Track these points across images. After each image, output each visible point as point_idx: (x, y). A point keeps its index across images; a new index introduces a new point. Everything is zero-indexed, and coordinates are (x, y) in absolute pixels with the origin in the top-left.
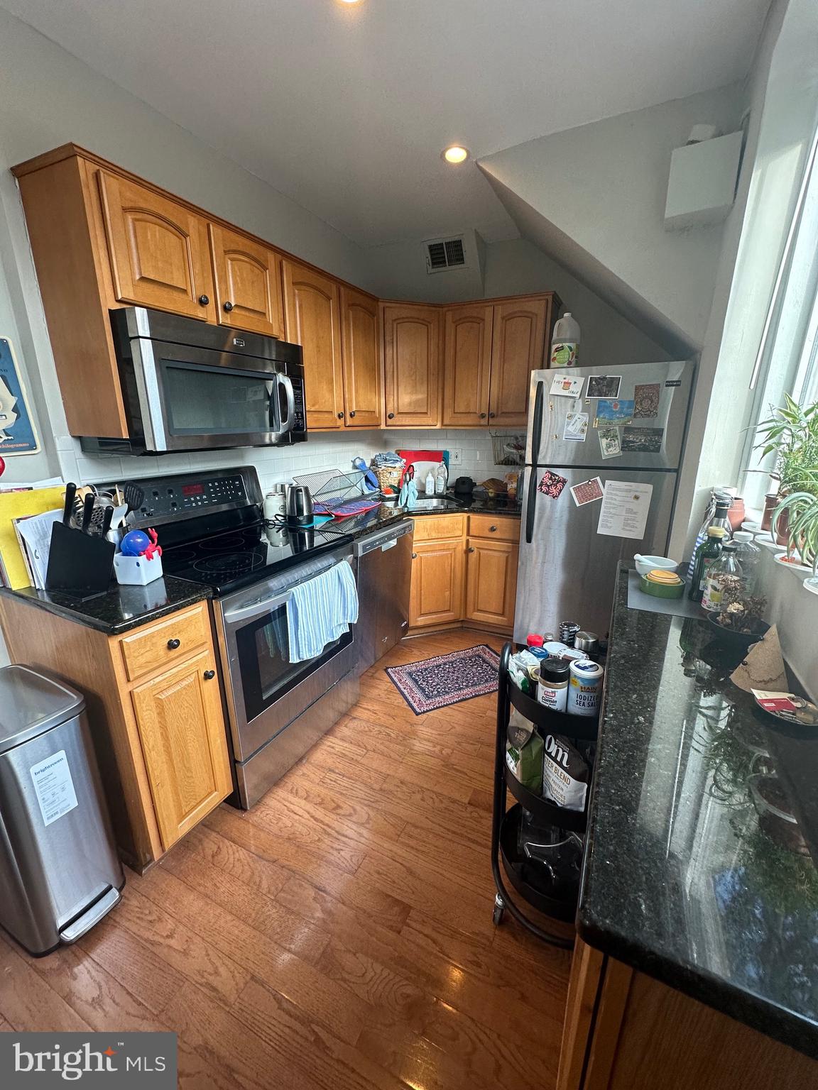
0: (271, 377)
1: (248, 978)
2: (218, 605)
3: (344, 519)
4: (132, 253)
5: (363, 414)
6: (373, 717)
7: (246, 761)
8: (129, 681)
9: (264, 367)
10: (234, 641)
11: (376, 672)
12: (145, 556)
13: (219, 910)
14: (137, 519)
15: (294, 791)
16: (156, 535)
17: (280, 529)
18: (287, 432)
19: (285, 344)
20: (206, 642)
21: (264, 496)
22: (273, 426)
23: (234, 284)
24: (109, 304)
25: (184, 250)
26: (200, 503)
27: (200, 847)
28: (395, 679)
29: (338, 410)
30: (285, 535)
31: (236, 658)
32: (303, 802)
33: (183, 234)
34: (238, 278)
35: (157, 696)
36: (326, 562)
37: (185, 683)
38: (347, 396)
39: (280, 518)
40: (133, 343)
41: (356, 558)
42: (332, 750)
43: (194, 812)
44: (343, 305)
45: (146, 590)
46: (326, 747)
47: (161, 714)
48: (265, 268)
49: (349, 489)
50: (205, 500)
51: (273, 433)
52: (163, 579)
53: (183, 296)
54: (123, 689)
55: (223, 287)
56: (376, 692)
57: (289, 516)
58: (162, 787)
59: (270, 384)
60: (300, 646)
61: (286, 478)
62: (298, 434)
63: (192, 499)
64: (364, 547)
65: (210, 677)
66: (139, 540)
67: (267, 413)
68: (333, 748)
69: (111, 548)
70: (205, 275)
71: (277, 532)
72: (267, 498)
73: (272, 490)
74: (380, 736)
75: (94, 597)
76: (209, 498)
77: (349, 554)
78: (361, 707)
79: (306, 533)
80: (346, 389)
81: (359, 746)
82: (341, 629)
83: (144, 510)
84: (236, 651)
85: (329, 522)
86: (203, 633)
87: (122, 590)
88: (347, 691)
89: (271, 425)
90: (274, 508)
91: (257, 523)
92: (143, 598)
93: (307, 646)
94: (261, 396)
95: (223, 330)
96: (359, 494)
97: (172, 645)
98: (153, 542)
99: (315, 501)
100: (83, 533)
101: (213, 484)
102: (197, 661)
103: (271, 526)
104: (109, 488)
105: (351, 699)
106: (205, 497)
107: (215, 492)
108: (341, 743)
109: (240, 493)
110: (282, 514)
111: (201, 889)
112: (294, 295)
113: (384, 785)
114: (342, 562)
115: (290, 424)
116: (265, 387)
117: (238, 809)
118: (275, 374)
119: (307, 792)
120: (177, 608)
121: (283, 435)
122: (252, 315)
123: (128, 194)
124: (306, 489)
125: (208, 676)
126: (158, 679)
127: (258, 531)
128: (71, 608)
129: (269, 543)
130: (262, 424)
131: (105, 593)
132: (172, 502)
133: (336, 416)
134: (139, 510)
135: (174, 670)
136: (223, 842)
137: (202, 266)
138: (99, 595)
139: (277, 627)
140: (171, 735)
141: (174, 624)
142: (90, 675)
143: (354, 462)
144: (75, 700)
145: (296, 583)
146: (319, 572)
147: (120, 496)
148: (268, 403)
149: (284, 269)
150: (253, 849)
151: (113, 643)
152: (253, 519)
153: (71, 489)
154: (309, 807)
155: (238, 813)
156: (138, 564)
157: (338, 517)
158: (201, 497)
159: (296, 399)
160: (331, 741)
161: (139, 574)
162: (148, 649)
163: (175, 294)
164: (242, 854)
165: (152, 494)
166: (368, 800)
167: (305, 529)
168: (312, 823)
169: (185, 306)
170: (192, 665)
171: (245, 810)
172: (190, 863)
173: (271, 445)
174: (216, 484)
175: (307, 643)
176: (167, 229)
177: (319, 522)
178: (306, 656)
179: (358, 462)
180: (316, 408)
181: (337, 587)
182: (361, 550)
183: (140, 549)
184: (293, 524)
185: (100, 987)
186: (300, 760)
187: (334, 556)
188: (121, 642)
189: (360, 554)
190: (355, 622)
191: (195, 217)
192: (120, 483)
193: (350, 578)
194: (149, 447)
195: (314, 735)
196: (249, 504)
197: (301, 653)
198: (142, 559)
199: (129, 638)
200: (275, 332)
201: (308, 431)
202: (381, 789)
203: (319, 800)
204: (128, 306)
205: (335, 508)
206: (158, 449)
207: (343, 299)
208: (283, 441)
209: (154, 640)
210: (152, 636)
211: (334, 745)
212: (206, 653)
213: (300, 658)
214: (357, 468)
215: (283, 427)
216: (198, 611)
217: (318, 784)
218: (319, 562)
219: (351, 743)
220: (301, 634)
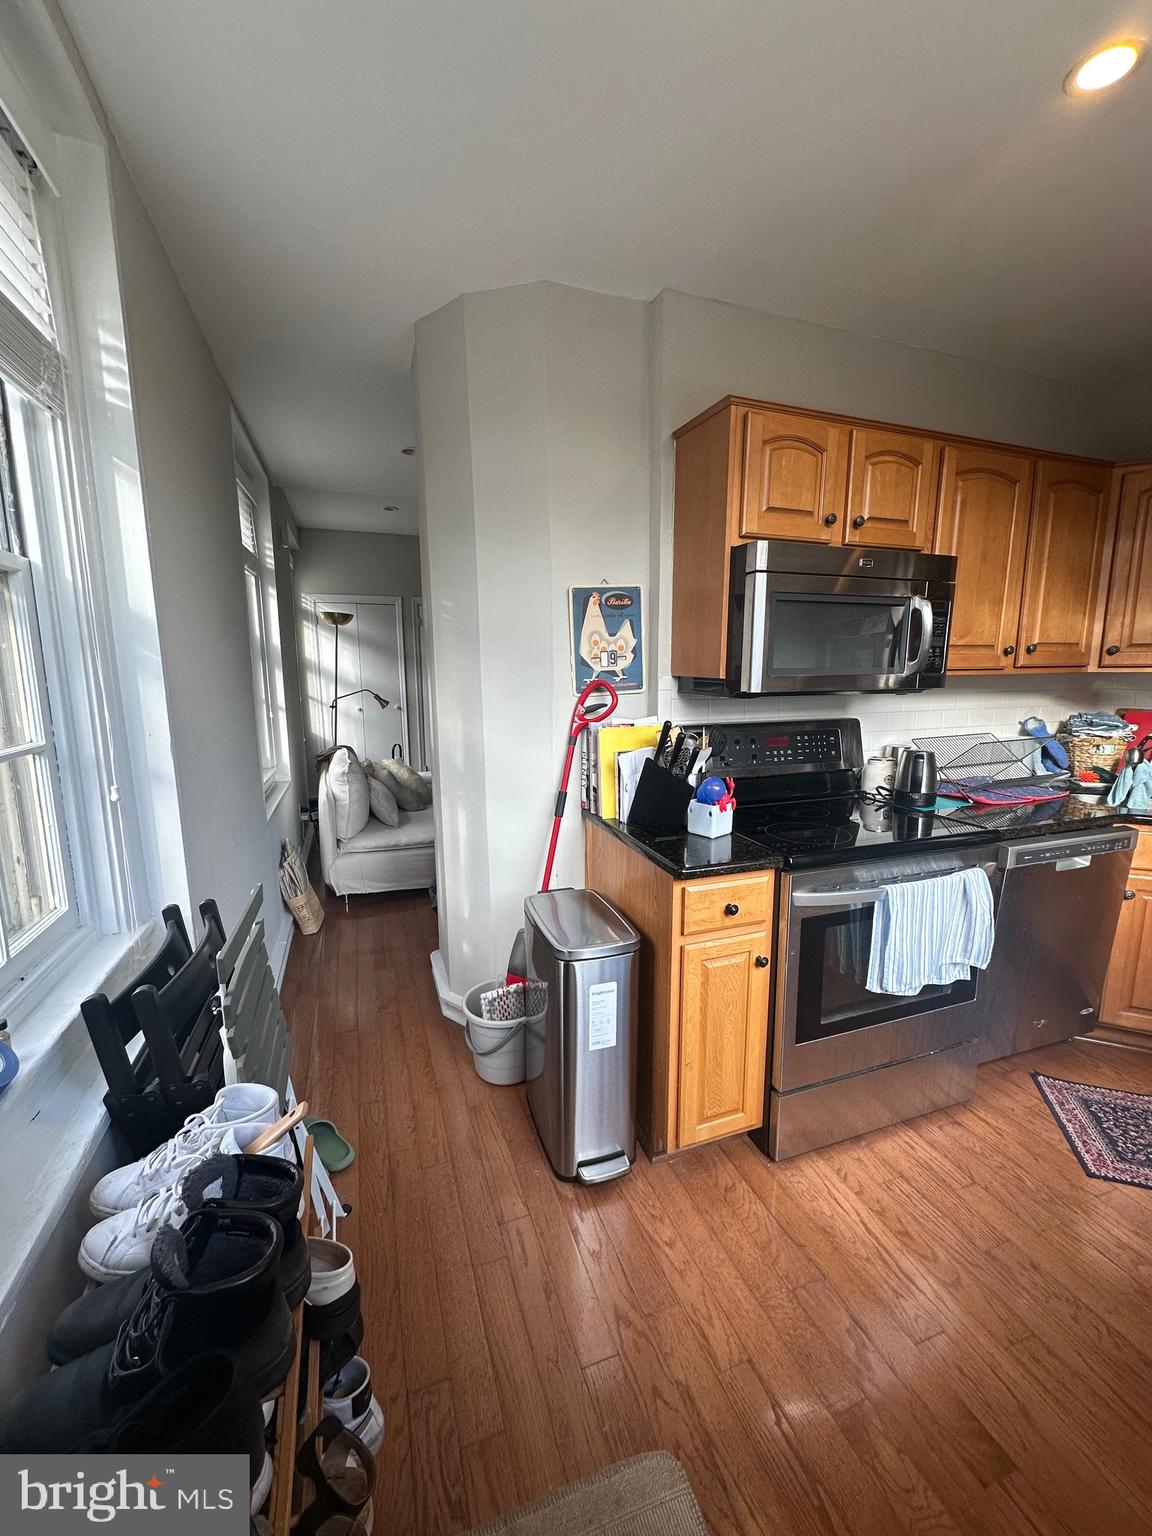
0: (904, 601)
1: (745, 1358)
2: (788, 879)
3: (989, 809)
4: (763, 485)
5: (1053, 648)
6: (993, 1138)
7: (785, 1093)
8: (682, 934)
9: (894, 589)
10: (798, 929)
11: (1012, 1071)
12: (718, 806)
13: (723, 1256)
14: (715, 768)
15: (842, 1174)
16: (733, 785)
17: (881, 807)
18: (913, 675)
19: (932, 557)
20: (764, 921)
21: (865, 761)
22: (893, 666)
23: (872, 492)
24: (733, 540)
25: (818, 469)
26: (782, 759)
27: (713, 1170)
28: (1051, 1097)
29: (1004, 641)
30: (887, 817)
31: (796, 953)
32: (852, 1196)
33: (819, 449)
34: (878, 485)
35: (705, 962)
36: (946, 863)
37: (734, 961)
38: (1024, 621)
39: (884, 792)
40: (748, 579)
41: (1001, 869)
42: (911, 1151)
43: (718, 1122)
44: (1039, 485)
45: (713, 843)
46: (900, 1142)
47: (705, 983)
48: (917, 463)
49: (1006, 765)
50: (790, 755)
51: (892, 676)
52: (730, 837)
53: (808, 519)
54: (677, 942)
55: (858, 498)
56: (1006, 1102)
57: (898, 792)
58: (691, 1069)
59: (898, 613)
60: (886, 970)
61: (902, 740)
62: (932, 678)
63: (775, 753)
64: (1019, 856)
65: (763, 966)
66: (717, 788)
67: (887, 651)
68: (913, 1148)
69: (689, 793)
70: (837, 490)
71: (876, 810)
72: (869, 763)
73: (878, 754)
74: (1001, 1172)
75: (666, 839)
76: (795, 754)
77: (989, 861)
78: (974, 1113)
79: (921, 820)
80: (1025, 611)
81: (960, 1168)
82: (956, 972)
83: (723, 759)
84: (798, 944)
85: (962, 809)
86: (764, 909)
87: (690, 838)
88: (950, 1079)
89: (892, 664)
90: (877, 777)
91: (851, 794)
92: (708, 852)
93: (895, 975)
94: (882, 628)
95: (848, 549)
96: (1026, 774)
97: (730, 911)
98: (729, 793)
99: (943, 777)
100: (668, 771)
101: (802, 738)
102: (752, 940)
103: (867, 802)
104: (696, 730)
105: (956, 1093)
106: (790, 752)
107: (804, 748)
108: (929, 1149)
109: (833, 753)
110: (888, 787)
111: (708, 1218)
112: (956, 487)
113: (996, 1250)
114: (974, 869)
115: (920, 663)
116: (890, 615)
117: (763, 1153)
118: (909, 598)
119: (860, 1186)
120: (743, 870)
121: (907, 677)
122: (889, 526)
123: (772, 426)
124: (931, 756)
125: (760, 963)
126: (709, 943)
127: (850, 804)
128: (646, 844)
129: (862, 825)
130: (877, 664)
131: (675, 838)
132: (752, 753)
133: (1000, 651)
134: (719, 758)
135: (727, 941)
136: (740, 1182)
137: (836, 481)
138: (670, 838)
139: (855, 935)
140: (710, 1014)
141: (736, 887)
142: (648, 920)
143: (1023, 724)
144: (633, 939)
145: (894, 880)
146: (933, 874)
147: (705, 739)
148: (890, 637)
149: (946, 459)
150: (773, 1211)
151: (677, 888)
152: (847, 788)
153: (667, 727)
154: (860, 1206)
155: (764, 1159)
156: (710, 814)
157: (978, 805)
158: (785, 752)
159: (935, 628)
160: (907, 1136)
161: (710, 825)
162: (706, 906)
163: (799, 519)
164: (758, 1207)
165: (749, 741)
166: (962, 1256)
167: (920, 812)
168: (860, 1230)
169: (807, 530)
170: (745, 941)
171: (772, 1160)
172: (700, 1181)
173: (887, 691)
174: (806, 738)
175: (896, 969)
176: (803, 450)
177: (945, 807)
178: (893, 988)
179: (1031, 725)
180: (967, 640)
181: (959, 906)
182: (1014, 859)
183: (715, 798)
184: (902, 801)
185: (601, 1246)
186: (856, 1139)
187: (962, 858)
188: (683, 890)
189: (1010, 864)
190: (984, 967)
191: (836, 427)
192: (708, 727)
193: (985, 899)
194: (744, 689)
195: (885, 1117)
196: (843, 768)
197: (885, 981)
198: (715, 809)
199: (694, 887)
200: (918, 543)
201: (948, 673)
202: (988, 1253)
203: (877, 1207)
204: (750, 541)
205: (975, 790)
206: (753, 691)
207: (1040, 476)
208: (906, 687)
209: (714, 898)
210: (712, 892)
211: (915, 1145)
212: (764, 934)
213: (881, 988)
214: (1029, 735)
215: (909, 668)
216: (764, 879)
217: (880, 1185)
218: (935, 860)
219: (946, 1156)
220: (889, 955)
